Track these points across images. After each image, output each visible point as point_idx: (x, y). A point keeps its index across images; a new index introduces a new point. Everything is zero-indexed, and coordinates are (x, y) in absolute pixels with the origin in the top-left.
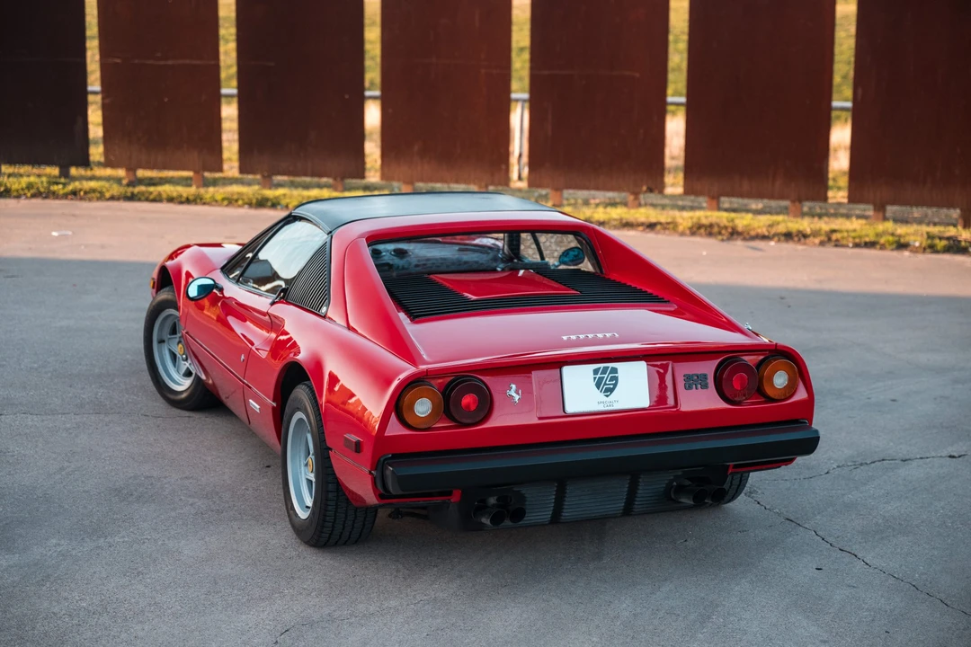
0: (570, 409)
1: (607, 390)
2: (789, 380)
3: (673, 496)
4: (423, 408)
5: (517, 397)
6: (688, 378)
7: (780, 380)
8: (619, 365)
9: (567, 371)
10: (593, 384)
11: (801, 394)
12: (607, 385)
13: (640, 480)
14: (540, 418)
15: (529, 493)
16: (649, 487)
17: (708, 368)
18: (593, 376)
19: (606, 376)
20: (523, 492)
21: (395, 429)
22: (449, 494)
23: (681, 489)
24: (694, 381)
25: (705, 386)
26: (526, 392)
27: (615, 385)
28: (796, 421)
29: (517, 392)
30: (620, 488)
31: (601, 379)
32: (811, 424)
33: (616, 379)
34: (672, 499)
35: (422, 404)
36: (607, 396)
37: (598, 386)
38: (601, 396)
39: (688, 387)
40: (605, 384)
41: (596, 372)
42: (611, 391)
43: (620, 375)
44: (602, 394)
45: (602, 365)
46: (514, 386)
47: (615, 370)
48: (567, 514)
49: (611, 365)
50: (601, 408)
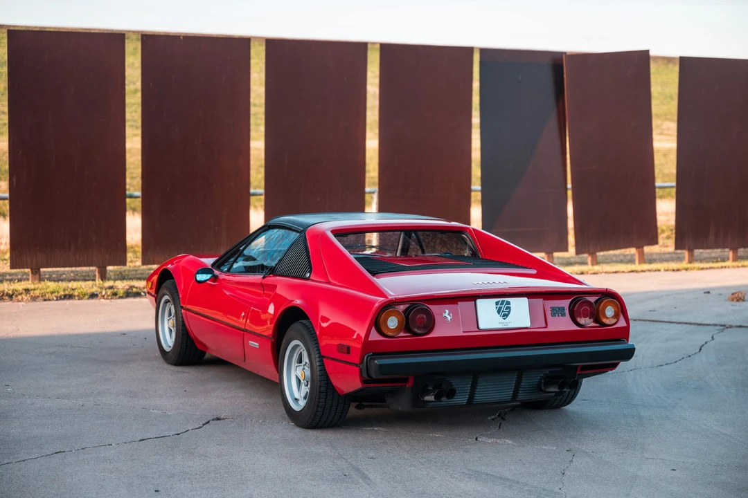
0: (482, 326)
1: (504, 315)
2: (615, 312)
3: (543, 388)
4: (393, 323)
5: (449, 318)
6: (553, 309)
7: (610, 311)
8: (511, 300)
9: (479, 302)
10: (496, 311)
11: (622, 323)
12: (504, 312)
13: (524, 376)
14: (464, 332)
15: (456, 383)
16: (530, 380)
17: (565, 303)
18: (495, 306)
19: (503, 306)
20: (451, 381)
21: (375, 336)
22: (405, 380)
23: (547, 384)
24: (557, 312)
25: (563, 315)
26: (455, 314)
27: (509, 312)
28: (619, 340)
29: (449, 315)
30: (511, 381)
31: (500, 308)
32: (628, 341)
33: (509, 308)
34: (542, 390)
35: (392, 321)
36: (504, 319)
37: (499, 312)
38: (501, 319)
39: (553, 315)
40: (503, 311)
41: (497, 303)
42: (506, 316)
43: (512, 305)
44: (501, 318)
45: (501, 299)
46: (447, 311)
47: (508, 303)
48: (478, 398)
49: (506, 299)
50: (501, 326)
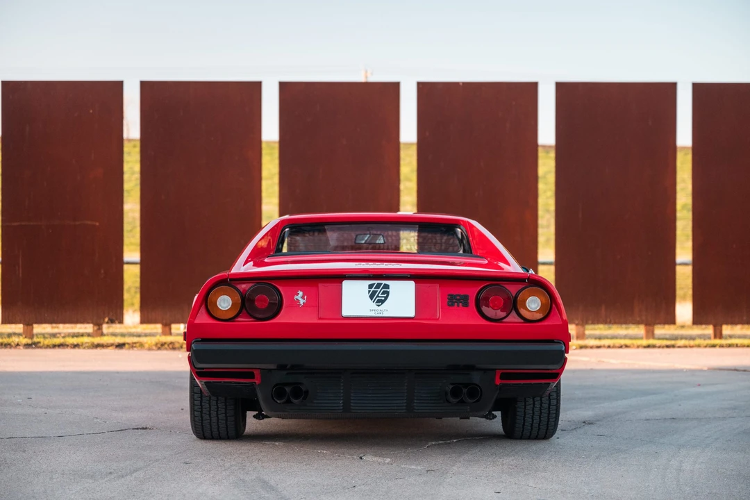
0: (346, 313)
1: (378, 301)
4: (224, 303)
5: (302, 301)
6: (451, 297)
7: (533, 303)
9: (346, 285)
10: (369, 297)
12: (380, 297)
19: (379, 290)
26: (311, 297)
27: (386, 298)
29: (303, 298)
31: (374, 293)
33: (388, 293)
35: (224, 300)
36: (379, 306)
37: (371, 297)
38: (373, 305)
39: (451, 304)
40: (378, 296)
41: (371, 286)
42: (383, 302)
45: (375, 282)
46: (301, 293)
47: (387, 286)
49: (383, 282)
